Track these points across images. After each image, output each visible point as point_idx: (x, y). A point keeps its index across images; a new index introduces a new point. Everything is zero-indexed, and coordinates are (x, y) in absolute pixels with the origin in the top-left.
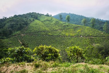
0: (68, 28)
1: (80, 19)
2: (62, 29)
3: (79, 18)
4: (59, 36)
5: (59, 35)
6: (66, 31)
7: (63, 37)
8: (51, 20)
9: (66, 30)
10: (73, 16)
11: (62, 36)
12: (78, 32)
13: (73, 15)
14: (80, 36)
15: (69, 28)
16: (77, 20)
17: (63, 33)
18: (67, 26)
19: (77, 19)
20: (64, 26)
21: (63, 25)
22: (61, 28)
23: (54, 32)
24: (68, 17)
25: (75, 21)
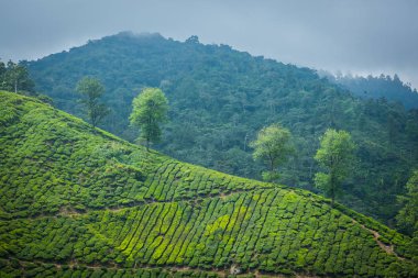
0: (139, 197)
1: (271, 102)
2: (98, 202)
3: (268, 90)
4: (61, 261)
5: (62, 255)
6: (124, 219)
7: (97, 269)
8: (16, 120)
9: (120, 212)
10: (214, 70)
11: (89, 258)
12: (211, 229)
13: (213, 64)
14: (225, 267)
15: (149, 200)
16: (251, 109)
17: (100, 238)
18: (140, 177)
19: (250, 97)
20: (113, 177)
21: (108, 169)
22: (85, 192)
23: (29, 222)
24: (150, 103)
25: (228, 117)
